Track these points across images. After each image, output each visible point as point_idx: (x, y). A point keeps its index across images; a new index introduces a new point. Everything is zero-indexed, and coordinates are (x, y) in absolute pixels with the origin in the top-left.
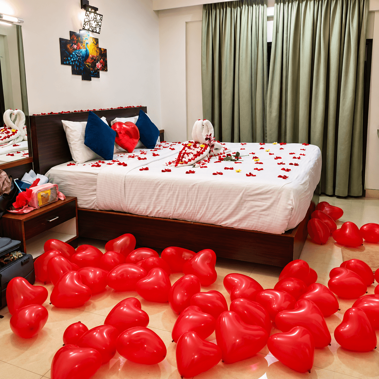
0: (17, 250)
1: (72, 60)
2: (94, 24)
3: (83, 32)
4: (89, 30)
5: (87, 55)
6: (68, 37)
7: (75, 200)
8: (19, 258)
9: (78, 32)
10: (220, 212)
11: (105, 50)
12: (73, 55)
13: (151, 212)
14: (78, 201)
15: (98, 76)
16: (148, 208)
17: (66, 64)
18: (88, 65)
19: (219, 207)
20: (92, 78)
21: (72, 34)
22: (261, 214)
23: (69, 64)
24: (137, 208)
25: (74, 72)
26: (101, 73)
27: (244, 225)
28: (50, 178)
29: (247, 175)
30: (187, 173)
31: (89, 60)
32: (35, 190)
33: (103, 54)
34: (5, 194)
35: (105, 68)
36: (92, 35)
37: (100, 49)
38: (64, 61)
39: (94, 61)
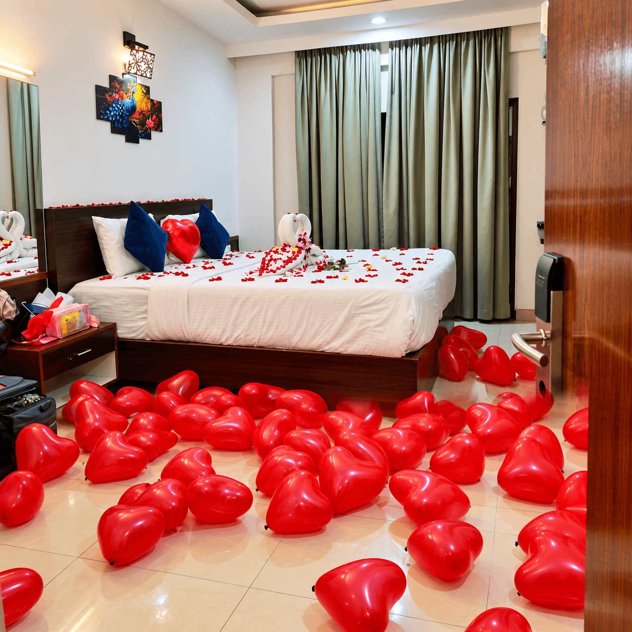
0: (32, 393)
1: (112, 114)
2: (143, 67)
3: (127, 76)
4: (136, 74)
5: (133, 108)
6: (106, 84)
7: (113, 327)
8: (35, 403)
9: (120, 77)
10: (322, 333)
11: (160, 103)
12: (113, 107)
13: (228, 338)
14: (118, 327)
15: (148, 137)
16: (224, 331)
17: (103, 119)
18: (134, 122)
19: (321, 325)
20: (141, 140)
21: (112, 79)
22: (376, 332)
23: (108, 120)
24: (207, 334)
25: (115, 130)
26: (154, 134)
27: (354, 349)
28: (76, 298)
29: (356, 281)
30: (277, 281)
31: (136, 115)
32: (56, 312)
33: (157, 108)
34: (8, 321)
35: (159, 127)
36: (140, 80)
37: (152, 101)
38: (101, 115)
39: (144, 116)
